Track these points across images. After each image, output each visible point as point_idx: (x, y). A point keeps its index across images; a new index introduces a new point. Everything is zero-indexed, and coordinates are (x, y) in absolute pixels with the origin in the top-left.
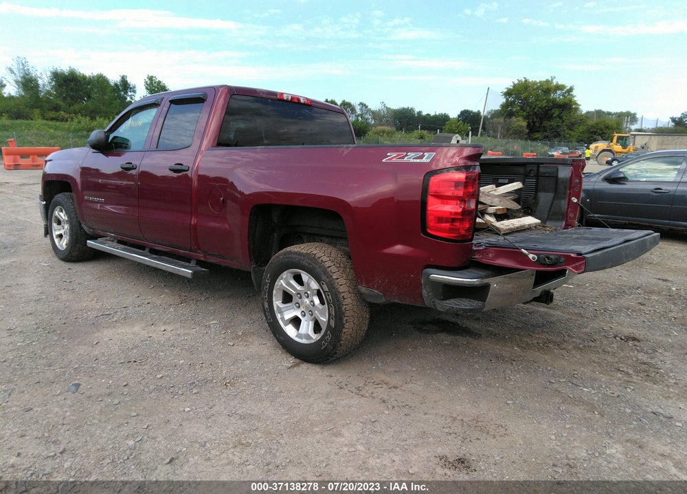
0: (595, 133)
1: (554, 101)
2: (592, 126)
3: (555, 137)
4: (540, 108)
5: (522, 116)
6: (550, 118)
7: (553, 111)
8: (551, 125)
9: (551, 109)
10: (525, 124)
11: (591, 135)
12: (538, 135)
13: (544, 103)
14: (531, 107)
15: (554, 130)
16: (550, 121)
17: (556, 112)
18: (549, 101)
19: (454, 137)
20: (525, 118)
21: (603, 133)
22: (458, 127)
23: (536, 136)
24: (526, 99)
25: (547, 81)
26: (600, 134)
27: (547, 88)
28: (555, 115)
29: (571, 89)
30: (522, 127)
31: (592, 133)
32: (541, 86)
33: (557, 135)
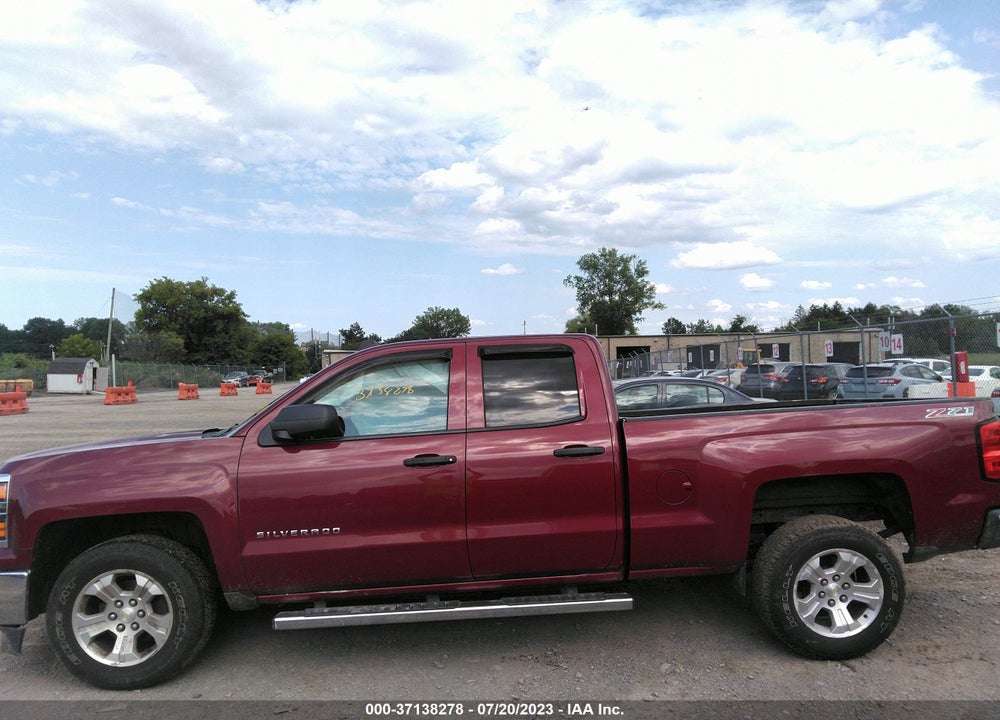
0: (269, 351)
1: (214, 310)
2: (264, 343)
3: (223, 358)
4: (196, 319)
5: (173, 330)
6: (212, 332)
7: (215, 323)
8: (215, 343)
9: (212, 321)
10: (181, 341)
11: (264, 354)
12: (197, 356)
13: (202, 313)
14: (183, 318)
15: (220, 349)
16: (212, 336)
17: (220, 325)
18: (207, 309)
19: (88, 364)
20: (180, 333)
21: (279, 351)
22: (84, 348)
23: (196, 358)
24: (174, 306)
25: (199, 283)
26: (275, 353)
27: (199, 293)
28: (218, 329)
29: (232, 295)
30: (177, 345)
31: (265, 351)
32: (192, 289)
33: (227, 355)
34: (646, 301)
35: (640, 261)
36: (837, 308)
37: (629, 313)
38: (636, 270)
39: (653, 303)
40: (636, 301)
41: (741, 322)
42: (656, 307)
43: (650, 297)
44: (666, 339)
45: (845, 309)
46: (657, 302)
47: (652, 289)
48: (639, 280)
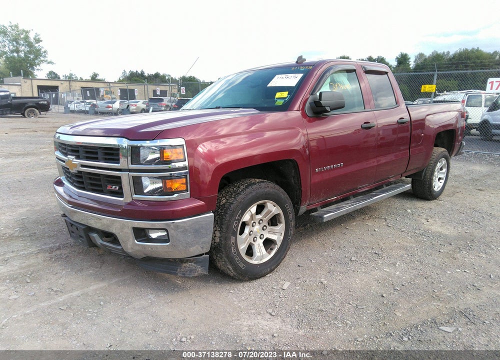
34: (42, 59)
35: (36, 34)
36: (142, 73)
37: (32, 65)
38: (34, 39)
39: (47, 61)
40: (36, 57)
41: (96, 76)
42: (49, 63)
43: (45, 57)
44: (68, 82)
45: (146, 74)
46: (49, 61)
47: (45, 52)
48: (37, 45)
